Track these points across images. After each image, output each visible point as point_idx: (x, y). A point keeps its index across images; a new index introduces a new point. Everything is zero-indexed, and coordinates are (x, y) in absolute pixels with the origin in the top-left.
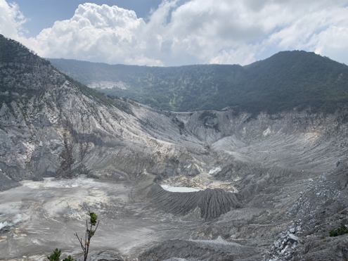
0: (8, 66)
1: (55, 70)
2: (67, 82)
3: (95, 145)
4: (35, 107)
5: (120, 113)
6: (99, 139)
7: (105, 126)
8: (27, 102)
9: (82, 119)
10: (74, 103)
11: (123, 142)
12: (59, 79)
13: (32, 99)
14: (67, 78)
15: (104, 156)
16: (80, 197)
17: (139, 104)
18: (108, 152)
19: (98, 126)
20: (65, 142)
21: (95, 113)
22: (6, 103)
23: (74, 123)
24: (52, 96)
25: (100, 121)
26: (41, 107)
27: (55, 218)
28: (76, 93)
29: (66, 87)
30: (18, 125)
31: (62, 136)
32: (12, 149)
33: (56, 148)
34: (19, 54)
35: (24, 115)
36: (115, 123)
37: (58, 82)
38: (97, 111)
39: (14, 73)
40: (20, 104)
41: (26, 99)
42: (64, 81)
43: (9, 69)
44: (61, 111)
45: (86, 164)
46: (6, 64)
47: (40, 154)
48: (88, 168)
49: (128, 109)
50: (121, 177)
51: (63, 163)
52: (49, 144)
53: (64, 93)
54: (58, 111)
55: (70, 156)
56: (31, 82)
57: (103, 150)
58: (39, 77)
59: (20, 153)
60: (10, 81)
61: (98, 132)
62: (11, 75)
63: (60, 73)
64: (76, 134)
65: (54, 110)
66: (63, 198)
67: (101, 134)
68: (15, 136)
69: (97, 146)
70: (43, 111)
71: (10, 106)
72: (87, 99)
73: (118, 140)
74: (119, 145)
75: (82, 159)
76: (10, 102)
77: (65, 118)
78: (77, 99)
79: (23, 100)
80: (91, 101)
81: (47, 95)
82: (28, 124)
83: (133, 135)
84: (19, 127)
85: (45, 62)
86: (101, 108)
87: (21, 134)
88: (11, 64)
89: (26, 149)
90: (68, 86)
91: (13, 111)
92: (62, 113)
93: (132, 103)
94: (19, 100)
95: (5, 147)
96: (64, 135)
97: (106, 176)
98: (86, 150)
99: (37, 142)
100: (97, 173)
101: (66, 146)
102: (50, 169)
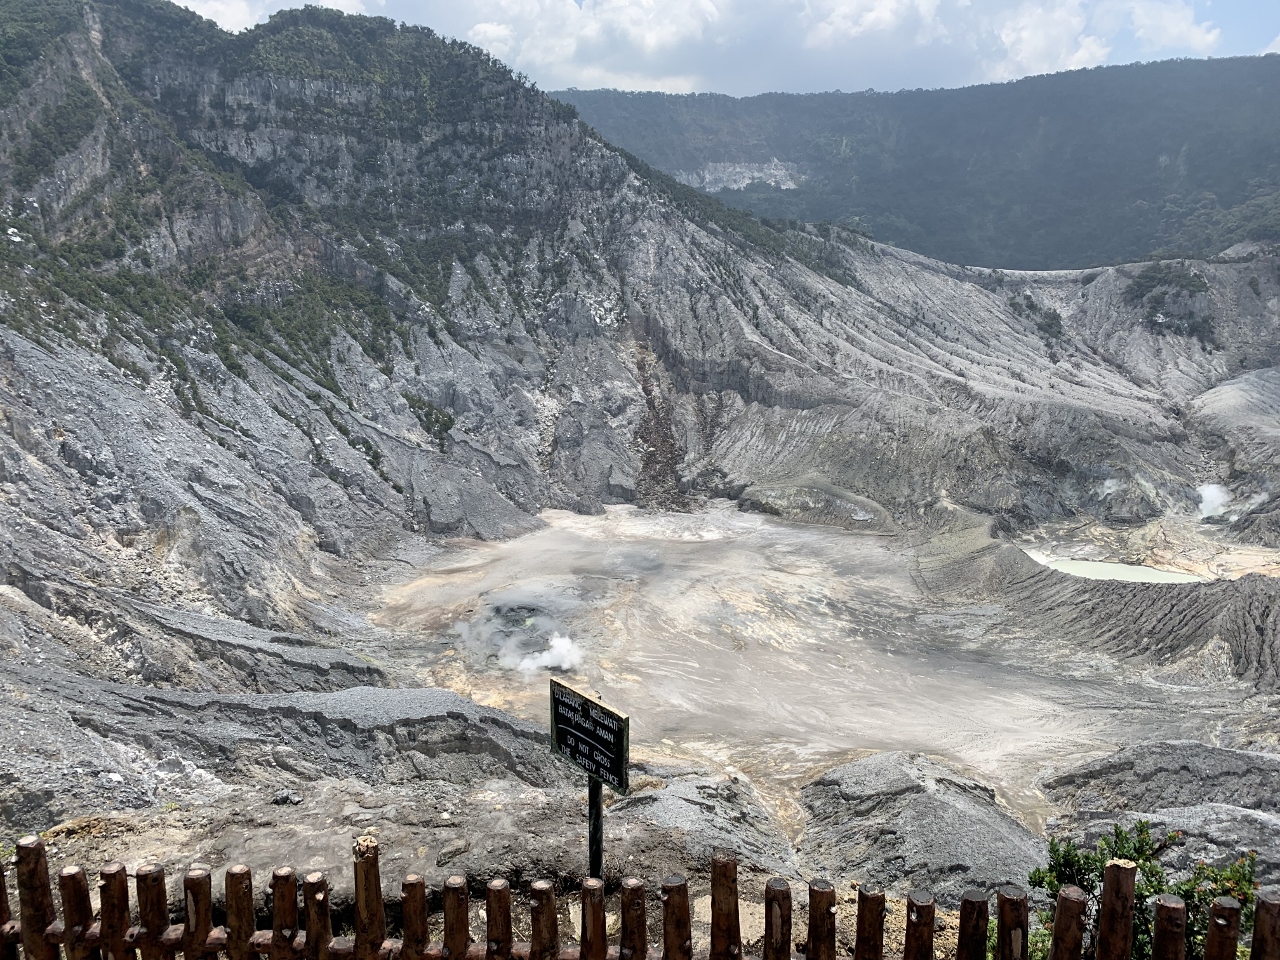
0: (456, 136)
1: (593, 135)
2: (633, 178)
3: (747, 401)
4: (542, 270)
5: (820, 284)
6: (761, 377)
7: (773, 333)
8: (518, 255)
9: (693, 309)
10: (663, 252)
11: (848, 390)
12: (606, 170)
13: (534, 242)
14: (633, 164)
15: (782, 437)
17: (878, 246)
18: (796, 426)
19: (752, 336)
20: (647, 391)
21: (735, 286)
22: (462, 260)
23: (670, 322)
24: (590, 232)
25: (756, 316)
26: (560, 272)
28: (666, 217)
29: (631, 196)
30: (505, 332)
31: (636, 371)
32: (498, 409)
33: (621, 410)
34: (484, 91)
35: (517, 298)
36: (803, 320)
37: (603, 182)
38: (738, 281)
39: (472, 156)
40: (502, 264)
41: (513, 244)
42: (623, 176)
43: (459, 146)
44: (623, 282)
45: (726, 465)
46: (449, 129)
47: (580, 429)
48: (737, 478)
49: (837, 264)
50: (861, 516)
51: (650, 459)
52: (597, 394)
53: (628, 217)
54: (616, 284)
55: (667, 437)
56: (523, 183)
57: (777, 418)
58: (547, 165)
59: (520, 423)
60: (465, 185)
61: (752, 354)
62: (466, 165)
63: (607, 146)
64: (682, 363)
65: (601, 281)
67: (764, 362)
68: (500, 370)
69: (755, 406)
70: (573, 286)
71: (473, 272)
72: (703, 237)
73: (826, 383)
74: (833, 401)
75: (708, 449)
76: (472, 256)
77: (638, 306)
78: (671, 240)
79: (508, 249)
80: (716, 244)
81: (577, 228)
82: (531, 329)
83: (874, 363)
84: (509, 341)
85: (563, 110)
86: (753, 268)
87: (516, 364)
88: (464, 128)
89: (535, 410)
90: (639, 192)
91: (485, 288)
92: (628, 290)
93: (852, 244)
94: (494, 249)
95: (480, 405)
96: (641, 366)
97: (805, 508)
98: (717, 416)
99: (562, 389)
100: (770, 497)
101: (650, 403)
102: (617, 479)
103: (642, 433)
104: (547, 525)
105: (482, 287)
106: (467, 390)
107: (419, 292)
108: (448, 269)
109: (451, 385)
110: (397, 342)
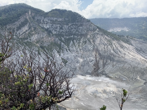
0: (73, 24)
1: (93, 24)
2: (98, 30)
3: (111, 61)
4: (83, 42)
5: (125, 45)
6: (113, 58)
7: (116, 51)
8: (80, 40)
9: (104, 48)
10: (101, 39)
11: (126, 60)
12: (94, 29)
13: (82, 38)
14: (98, 27)
15: (115, 67)
16: (102, 86)
17: (136, 39)
18: (117, 65)
19: (112, 51)
20: (96, 59)
21: (111, 44)
22: (72, 40)
23: (100, 49)
24: (91, 37)
25: (114, 49)
26: (85, 42)
27: (90, 94)
28: (102, 35)
29: (97, 32)
30: (76, 50)
31: (95, 56)
32: (74, 60)
33: (92, 61)
34: (78, 18)
35: (79, 46)
36: (121, 50)
37: (93, 30)
38: (112, 44)
39: (75, 27)
40: (78, 41)
41: (80, 38)
42: (96, 29)
43: (74, 26)
44: (94, 44)
45: (106, 70)
46: (72, 24)
47: (85, 64)
48: (107, 72)
49: (129, 42)
50: (124, 79)
51: (95, 69)
52: (88, 59)
53: (96, 35)
54: (93, 44)
55: (98, 66)
56: (82, 31)
57: (114, 64)
58: (85, 28)
59: (77, 63)
60: (74, 31)
61: (112, 54)
62: (74, 28)
63: (94, 25)
64: (101, 55)
65: (91, 43)
66: (94, 86)
67: (114, 56)
68: (75, 55)
69: (112, 62)
70: (87, 44)
71: (73, 42)
72: (107, 37)
73: (123, 59)
74: (123, 62)
75: (104, 68)
76: (74, 40)
77: (96, 47)
78: (102, 38)
79: (79, 39)
80: (109, 38)
81: (89, 36)
82: (80, 50)
83: (131, 56)
84: (77, 51)
85: (88, 21)
86: (114, 42)
87: (77, 54)
88: (74, 23)
89: (79, 61)
90: (98, 31)
91: (75, 44)
92: (95, 45)
93: (132, 39)
94: (77, 39)
95: (71, 60)
96: (96, 55)
97: (116, 77)
98: (106, 63)
99: (84, 58)
100: (111, 75)
101: (96, 61)
102: (89, 71)
103: (94, 65)
104: (77, 77)
105: (74, 44)
106: (70, 58)
107: (66, 45)
108: (70, 42)
109: (68, 57)
110: (62, 51)
